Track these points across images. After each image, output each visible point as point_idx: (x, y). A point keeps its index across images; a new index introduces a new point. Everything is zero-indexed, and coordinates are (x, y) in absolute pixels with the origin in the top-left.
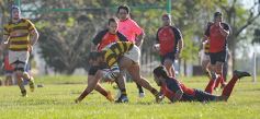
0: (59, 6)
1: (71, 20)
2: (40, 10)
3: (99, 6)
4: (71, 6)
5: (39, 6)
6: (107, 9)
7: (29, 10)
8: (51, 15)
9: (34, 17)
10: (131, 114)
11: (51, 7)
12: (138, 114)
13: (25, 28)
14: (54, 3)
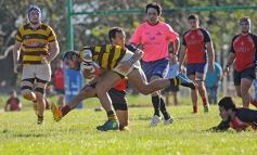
0: (121, 6)
1: (137, 24)
2: (97, 12)
3: (172, 7)
4: (137, 6)
5: (97, 7)
6: (184, 9)
7: (83, 13)
8: (111, 18)
9: (89, 21)
10: (215, 145)
11: (111, 8)
12: (225, 145)
13: (45, 38)
14: (115, 3)
